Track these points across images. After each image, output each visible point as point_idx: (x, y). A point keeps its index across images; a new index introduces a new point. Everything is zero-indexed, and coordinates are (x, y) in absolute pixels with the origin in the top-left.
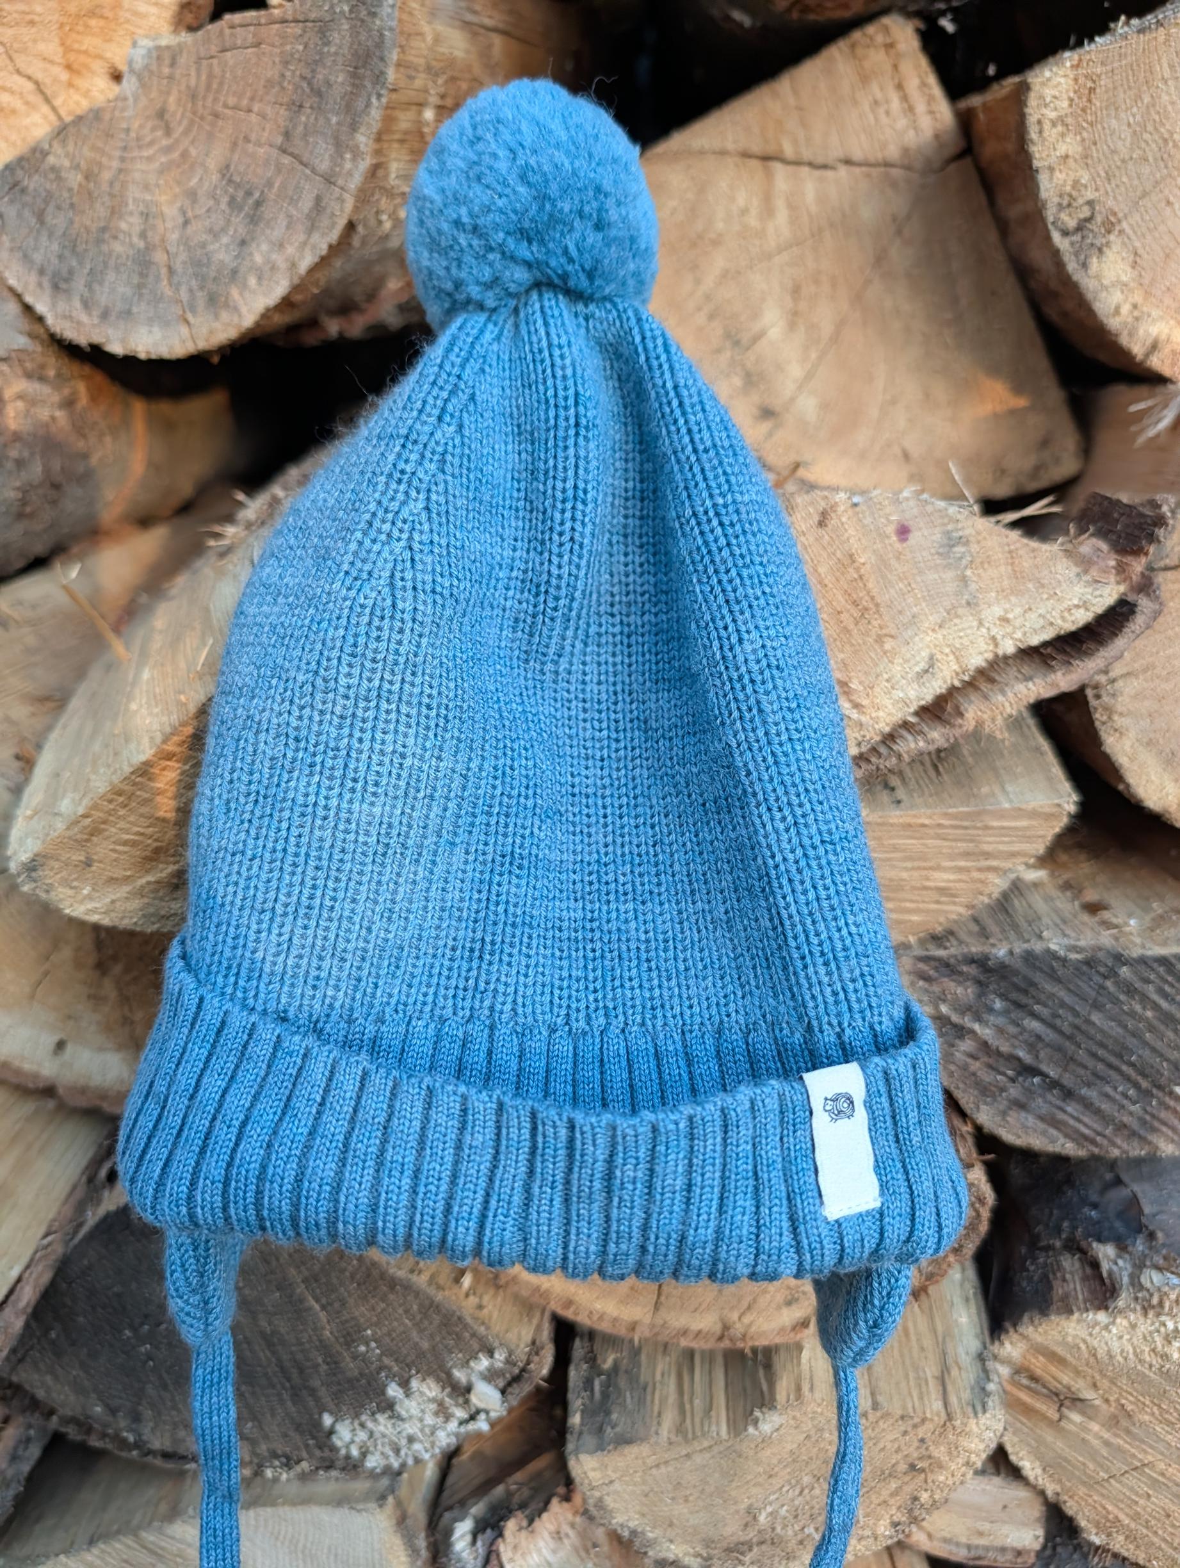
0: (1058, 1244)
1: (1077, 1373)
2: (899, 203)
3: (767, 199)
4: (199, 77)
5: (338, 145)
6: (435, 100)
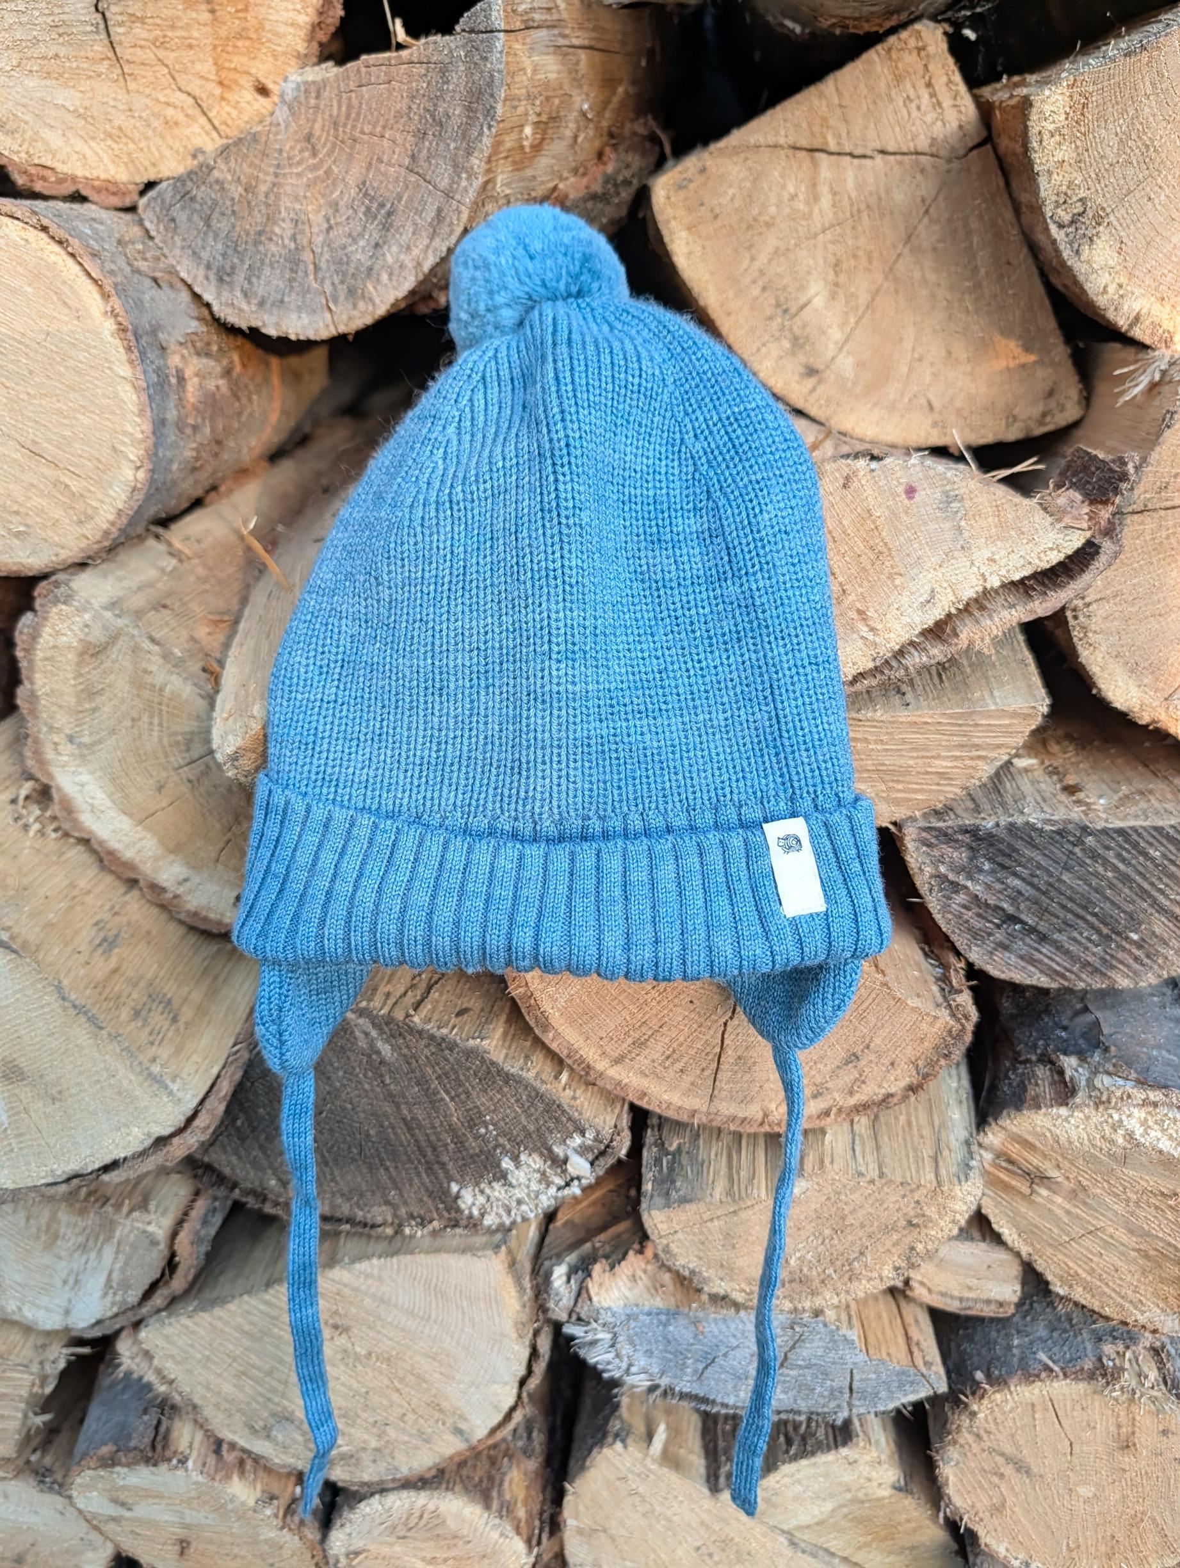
0: (1034, 1058)
1: (1045, 1156)
2: (927, 187)
3: (813, 187)
4: (340, 107)
5: (455, 166)
6: (532, 118)
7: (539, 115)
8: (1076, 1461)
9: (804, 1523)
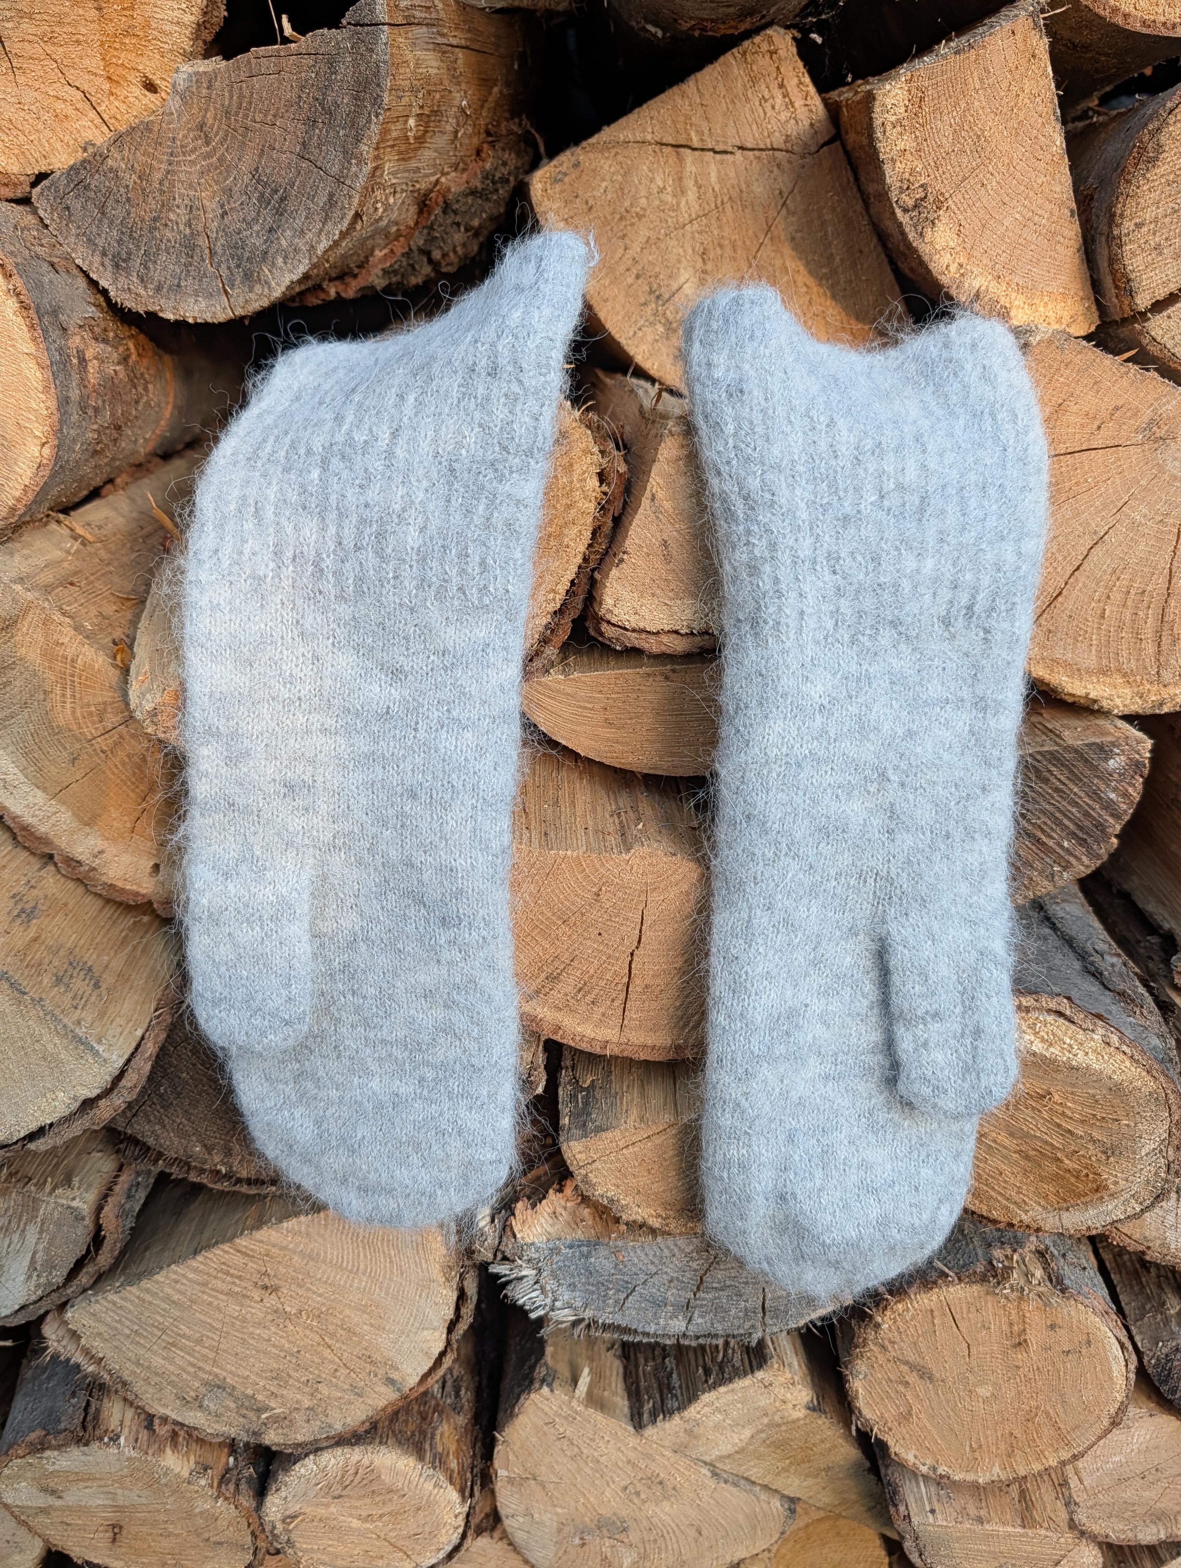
2: (784, 182)
3: (679, 181)
4: (231, 97)
5: (345, 152)
6: (416, 110)
7: (422, 107)
8: (974, 1363)
9: (725, 1452)
